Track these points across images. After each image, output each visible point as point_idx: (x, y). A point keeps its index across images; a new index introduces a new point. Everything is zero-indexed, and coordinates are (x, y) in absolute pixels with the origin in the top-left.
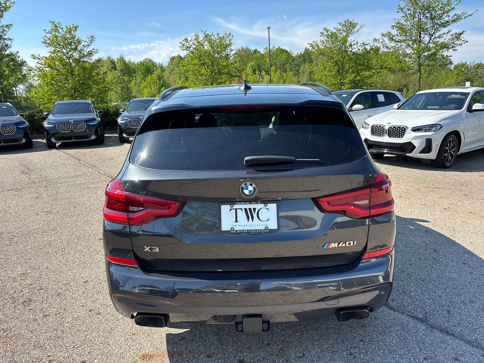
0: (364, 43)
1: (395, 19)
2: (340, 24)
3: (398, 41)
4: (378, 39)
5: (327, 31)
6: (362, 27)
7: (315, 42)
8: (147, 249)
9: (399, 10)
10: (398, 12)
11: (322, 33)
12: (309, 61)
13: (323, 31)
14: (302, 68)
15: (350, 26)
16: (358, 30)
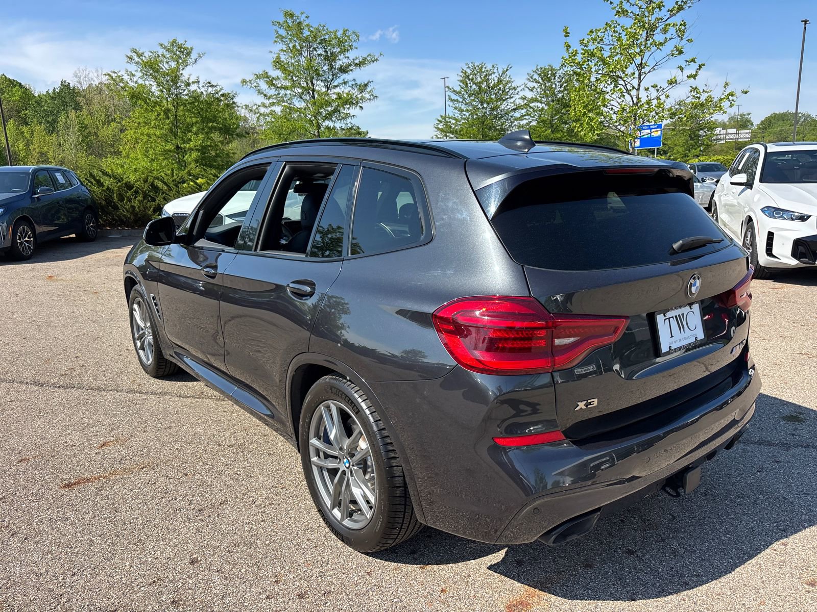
0: (209, 83)
1: (271, 52)
2: (161, 45)
3: (281, 88)
4: (250, 81)
5: (140, 55)
6: (202, 55)
7: (115, 73)
8: (582, 405)
9: (276, 40)
10: (276, 41)
11: (130, 58)
12: (73, 106)
13: (132, 54)
14: (62, 119)
15: (182, 53)
16: (196, 61)
